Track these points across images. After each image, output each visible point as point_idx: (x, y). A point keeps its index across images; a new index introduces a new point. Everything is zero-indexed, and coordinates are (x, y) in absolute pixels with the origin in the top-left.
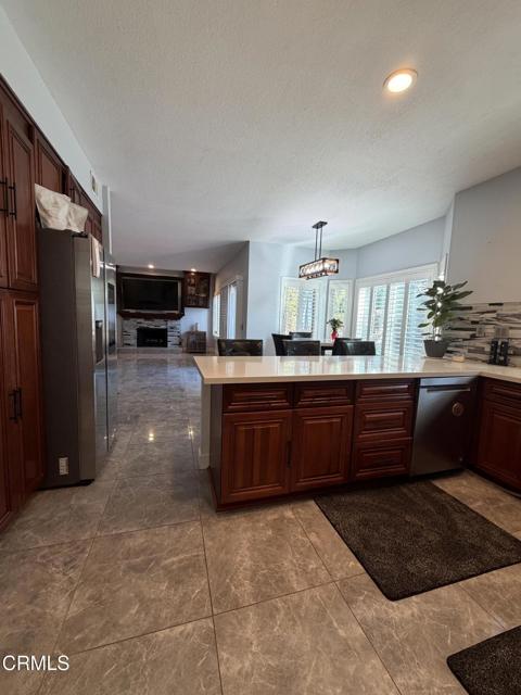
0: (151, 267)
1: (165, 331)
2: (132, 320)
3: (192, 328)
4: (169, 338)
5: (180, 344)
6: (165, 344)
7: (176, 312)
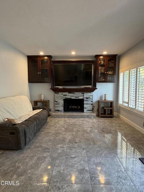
0: (73, 53)
1: (82, 100)
2: (60, 93)
3: (101, 97)
4: (85, 106)
5: (93, 110)
6: (82, 110)
7: (90, 86)
